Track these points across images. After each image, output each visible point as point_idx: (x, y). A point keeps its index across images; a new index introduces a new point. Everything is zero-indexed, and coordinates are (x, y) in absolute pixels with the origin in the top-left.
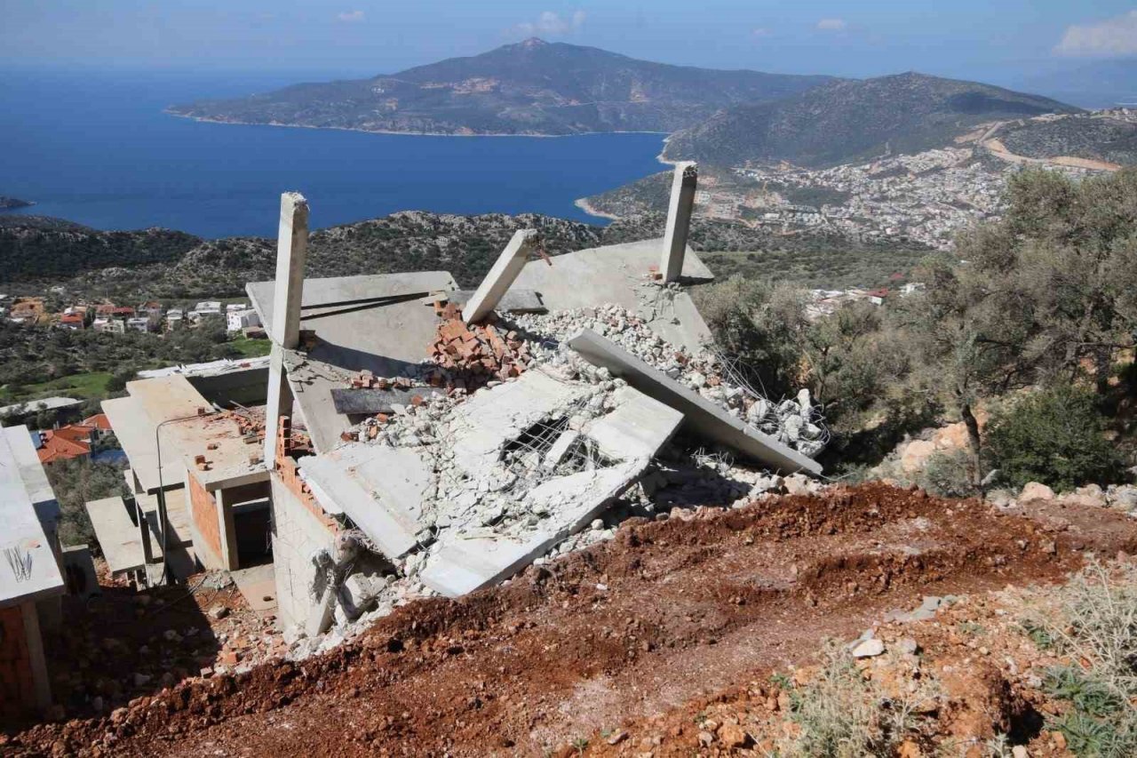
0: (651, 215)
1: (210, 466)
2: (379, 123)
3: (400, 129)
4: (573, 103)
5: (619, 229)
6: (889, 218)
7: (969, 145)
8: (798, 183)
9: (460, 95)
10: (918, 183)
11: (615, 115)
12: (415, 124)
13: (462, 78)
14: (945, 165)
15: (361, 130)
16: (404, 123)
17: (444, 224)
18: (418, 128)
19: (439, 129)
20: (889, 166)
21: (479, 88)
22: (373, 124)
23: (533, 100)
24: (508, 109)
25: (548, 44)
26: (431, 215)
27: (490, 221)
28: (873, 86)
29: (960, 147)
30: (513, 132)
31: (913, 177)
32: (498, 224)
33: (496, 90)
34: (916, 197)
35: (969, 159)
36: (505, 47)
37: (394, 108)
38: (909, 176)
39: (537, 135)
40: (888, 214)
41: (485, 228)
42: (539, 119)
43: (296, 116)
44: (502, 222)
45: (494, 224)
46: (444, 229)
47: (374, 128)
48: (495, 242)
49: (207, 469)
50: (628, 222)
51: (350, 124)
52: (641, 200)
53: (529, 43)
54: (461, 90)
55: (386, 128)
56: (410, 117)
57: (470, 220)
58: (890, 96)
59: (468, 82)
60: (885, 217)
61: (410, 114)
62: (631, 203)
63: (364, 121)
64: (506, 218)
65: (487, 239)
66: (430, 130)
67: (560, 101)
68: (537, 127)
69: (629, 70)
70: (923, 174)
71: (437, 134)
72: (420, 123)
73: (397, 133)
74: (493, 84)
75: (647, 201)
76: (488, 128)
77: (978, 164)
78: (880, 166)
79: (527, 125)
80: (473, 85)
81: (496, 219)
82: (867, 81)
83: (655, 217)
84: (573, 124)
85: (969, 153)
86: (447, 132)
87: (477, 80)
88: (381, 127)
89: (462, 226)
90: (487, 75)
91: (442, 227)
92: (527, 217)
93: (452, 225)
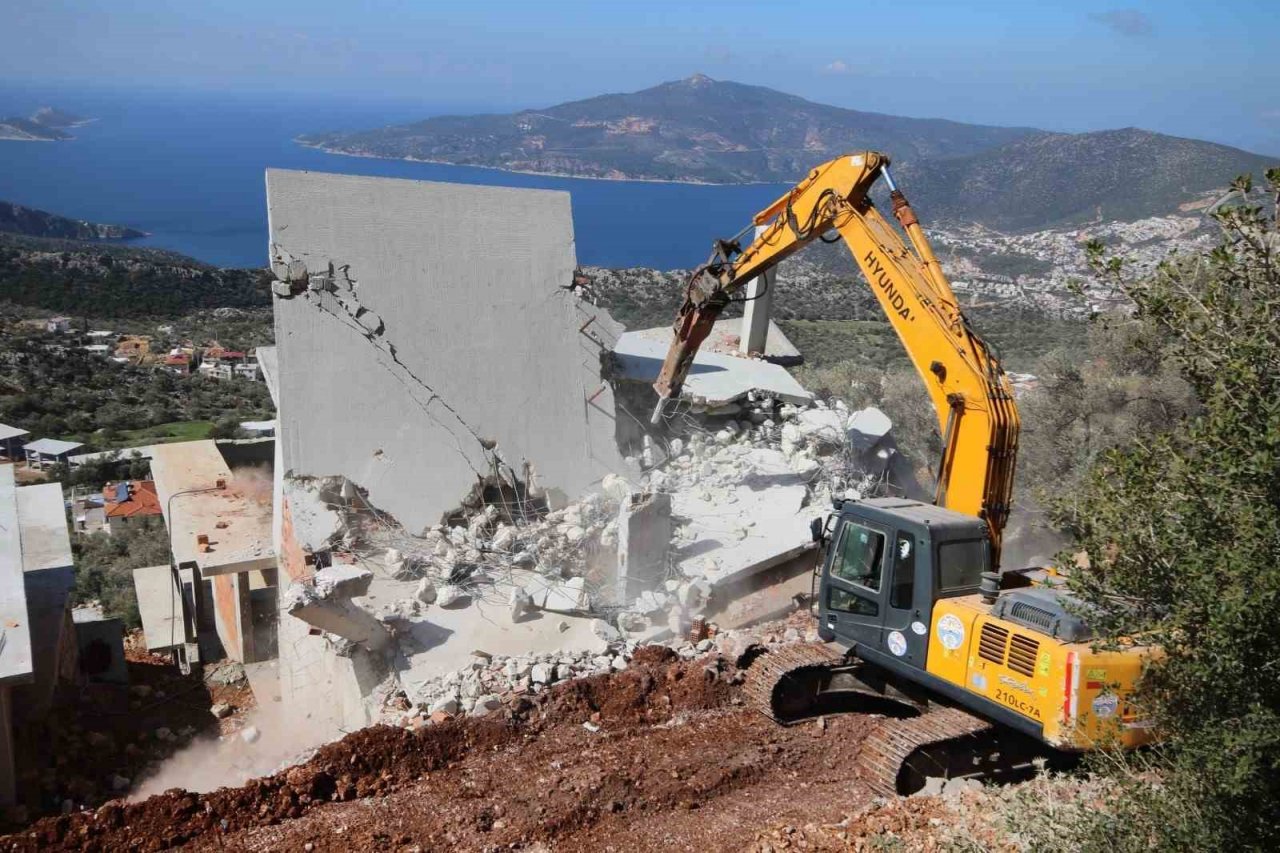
0: (820, 278)
1: (212, 547)
2: (523, 162)
3: (546, 170)
4: (740, 148)
5: (783, 292)
6: (1097, 294)
7: (1196, 213)
8: (992, 249)
9: (614, 135)
10: (1134, 255)
11: (787, 164)
12: (562, 165)
13: (614, 118)
14: (1167, 235)
15: (504, 169)
16: (551, 163)
18: (566, 170)
19: (588, 172)
20: (1101, 233)
21: (635, 128)
22: (515, 162)
23: (695, 143)
24: (666, 152)
25: (715, 83)
27: (638, 276)
28: (1086, 142)
29: (1185, 215)
30: (671, 178)
31: (1128, 248)
32: (646, 280)
33: (654, 131)
34: (1131, 271)
35: (1196, 230)
36: (668, 84)
37: (541, 147)
38: (1123, 246)
39: (700, 183)
40: (1096, 288)
41: (631, 284)
42: (701, 164)
43: (433, 151)
44: (651, 278)
45: (642, 279)
47: (517, 167)
48: (641, 299)
49: (208, 550)
50: (793, 284)
51: (492, 162)
52: (810, 260)
53: (694, 81)
54: (615, 130)
55: (531, 168)
56: (557, 157)
57: (615, 273)
58: (1104, 155)
59: (624, 121)
60: (1092, 292)
61: (558, 153)
62: (797, 262)
63: (507, 159)
64: (656, 273)
65: (632, 296)
66: (579, 172)
67: (725, 145)
68: (697, 173)
69: (805, 114)
70: (1140, 245)
71: (587, 177)
72: (568, 165)
73: (543, 174)
74: (652, 124)
75: (816, 262)
76: (644, 173)
77: (1207, 235)
78: (1089, 233)
79: (687, 171)
80: (629, 125)
81: (645, 273)
82: (1079, 135)
83: (823, 281)
84: (739, 173)
85: (1196, 223)
86: (598, 175)
87: (634, 119)
88: (526, 167)
89: (606, 280)
90: (644, 113)
92: (679, 273)
93: (595, 278)
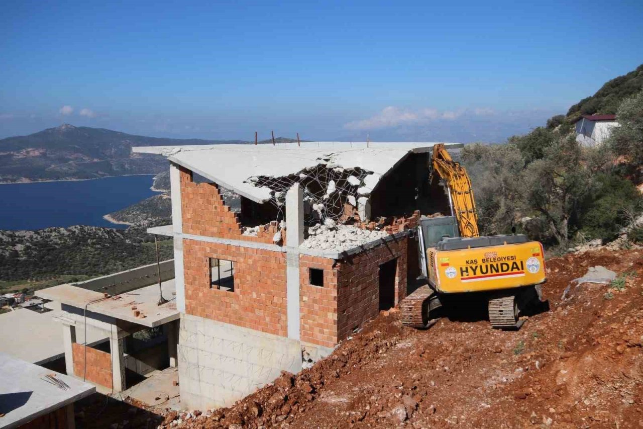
0: (154, 220)
4: (96, 160)
5: (135, 230)
8: (232, 197)
9: (19, 159)
11: (122, 166)
13: (18, 150)
17: (18, 236)
19: (6, 180)
21: (32, 154)
23: (70, 160)
24: (53, 166)
25: (76, 128)
26: (9, 232)
27: (51, 232)
30: (58, 178)
32: (56, 234)
33: (44, 155)
36: (48, 129)
39: (75, 180)
41: (49, 236)
42: (74, 171)
44: (59, 232)
45: (54, 234)
46: (19, 240)
48: (57, 244)
50: (140, 225)
52: (144, 213)
53: (63, 127)
54: (20, 155)
57: (37, 233)
59: (24, 151)
62: (138, 215)
64: (62, 229)
65: (50, 243)
67: (87, 160)
68: (74, 175)
69: (128, 141)
71: (5, 183)
74: (41, 151)
75: (147, 213)
76: (41, 177)
79: (66, 174)
80: (28, 152)
81: (55, 230)
83: (156, 221)
84: (97, 172)
86: (12, 181)
87: (31, 149)
89: (31, 237)
90: (36, 146)
91: (17, 239)
92: (76, 228)
93: (25, 236)
